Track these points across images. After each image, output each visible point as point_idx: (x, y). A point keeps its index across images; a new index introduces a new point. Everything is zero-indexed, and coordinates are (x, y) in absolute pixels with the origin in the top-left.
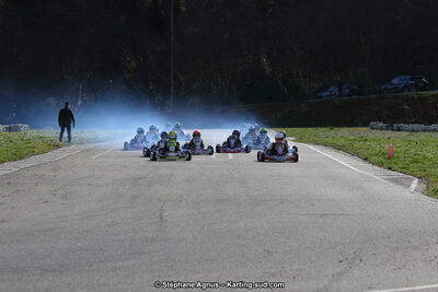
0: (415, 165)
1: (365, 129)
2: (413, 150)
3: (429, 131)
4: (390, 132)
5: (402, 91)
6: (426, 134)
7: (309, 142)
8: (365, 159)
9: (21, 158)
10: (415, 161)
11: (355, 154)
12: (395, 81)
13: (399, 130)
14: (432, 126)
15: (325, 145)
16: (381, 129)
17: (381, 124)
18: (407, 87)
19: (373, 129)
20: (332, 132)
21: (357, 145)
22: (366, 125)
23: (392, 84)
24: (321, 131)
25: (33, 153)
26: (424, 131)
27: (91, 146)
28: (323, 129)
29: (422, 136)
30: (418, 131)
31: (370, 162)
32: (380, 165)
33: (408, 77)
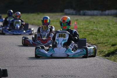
0: (91, 36)
2: (91, 27)
3: (105, 15)
6: (102, 17)
10: (92, 34)
14: (107, 12)
17: (72, 11)
26: (101, 15)
29: (100, 18)
30: (97, 15)
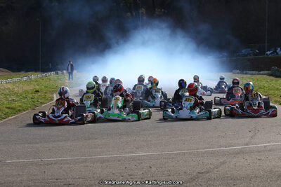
5: (247, 56)
13: (246, 74)
18: (249, 54)
33: (249, 50)
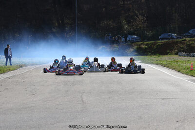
1: (176, 56)
4: (189, 57)
7: (148, 63)
8: (179, 71)
9: (4, 73)
11: (173, 68)
12: (191, 31)
13: (193, 56)
15: (157, 65)
16: (184, 56)
19: (180, 56)
20: (160, 58)
21: (173, 64)
22: (176, 54)
23: (189, 33)
24: (154, 58)
25: (10, 70)
27: (38, 66)
28: (154, 56)
31: (181, 73)
32: (187, 74)
